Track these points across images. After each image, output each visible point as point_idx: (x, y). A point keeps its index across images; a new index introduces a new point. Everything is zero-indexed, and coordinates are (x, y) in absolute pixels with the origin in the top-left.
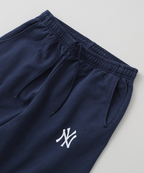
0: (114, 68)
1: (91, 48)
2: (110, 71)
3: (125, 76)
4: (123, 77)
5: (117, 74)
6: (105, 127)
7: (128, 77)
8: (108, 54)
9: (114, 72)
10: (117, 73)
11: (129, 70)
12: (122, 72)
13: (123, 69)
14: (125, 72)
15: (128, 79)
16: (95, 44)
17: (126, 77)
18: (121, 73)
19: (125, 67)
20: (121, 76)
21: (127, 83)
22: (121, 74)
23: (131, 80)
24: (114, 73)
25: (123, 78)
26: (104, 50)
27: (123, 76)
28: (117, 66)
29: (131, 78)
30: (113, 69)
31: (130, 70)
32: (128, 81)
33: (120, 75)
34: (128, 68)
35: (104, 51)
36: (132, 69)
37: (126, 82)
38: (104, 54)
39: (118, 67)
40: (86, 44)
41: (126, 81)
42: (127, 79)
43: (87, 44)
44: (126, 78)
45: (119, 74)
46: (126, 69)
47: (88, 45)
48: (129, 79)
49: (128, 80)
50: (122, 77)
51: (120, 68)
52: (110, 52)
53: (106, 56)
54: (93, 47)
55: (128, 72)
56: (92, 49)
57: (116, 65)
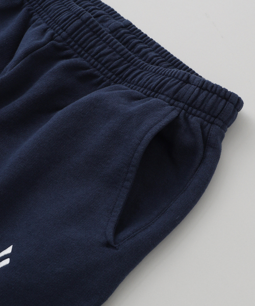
0: (168, 83)
1: (115, 33)
2: (156, 92)
3: (199, 112)
4: (194, 115)
5: (176, 103)
6: (108, 245)
7: (208, 117)
8: (164, 55)
9: (167, 96)
10: (176, 100)
11: (215, 96)
12: (193, 96)
13: (198, 89)
14: (201, 98)
15: (208, 122)
16: (129, 26)
17: (203, 115)
18: (189, 101)
19: (204, 86)
20: (186, 111)
21: (203, 134)
22: (189, 105)
23: (217, 127)
24: (168, 99)
25: (194, 118)
26: (154, 42)
27: (194, 110)
28: (180, 80)
29: (218, 121)
30: (165, 87)
31: (219, 95)
32: (207, 128)
33: (186, 106)
34: (214, 89)
35: (154, 46)
36: (225, 94)
37: (200, 130)
38: (149, 53)
39: (180, 82)
40: (103, 21)
41: (202, 127)
42: (205, 123)
43: (106, 21)
44: (204, 119)
45: (181, 104)
46: (206, 92)
47: (107, 23)
48: (212, 123)
49: (209, 125)
50: (190, 113)
51: (188, 85)
52: (169, 50)
53: (155, 59)
54: (123, 31)
55: (211, 101)
56: (118, 34)
57: (177, 78)
